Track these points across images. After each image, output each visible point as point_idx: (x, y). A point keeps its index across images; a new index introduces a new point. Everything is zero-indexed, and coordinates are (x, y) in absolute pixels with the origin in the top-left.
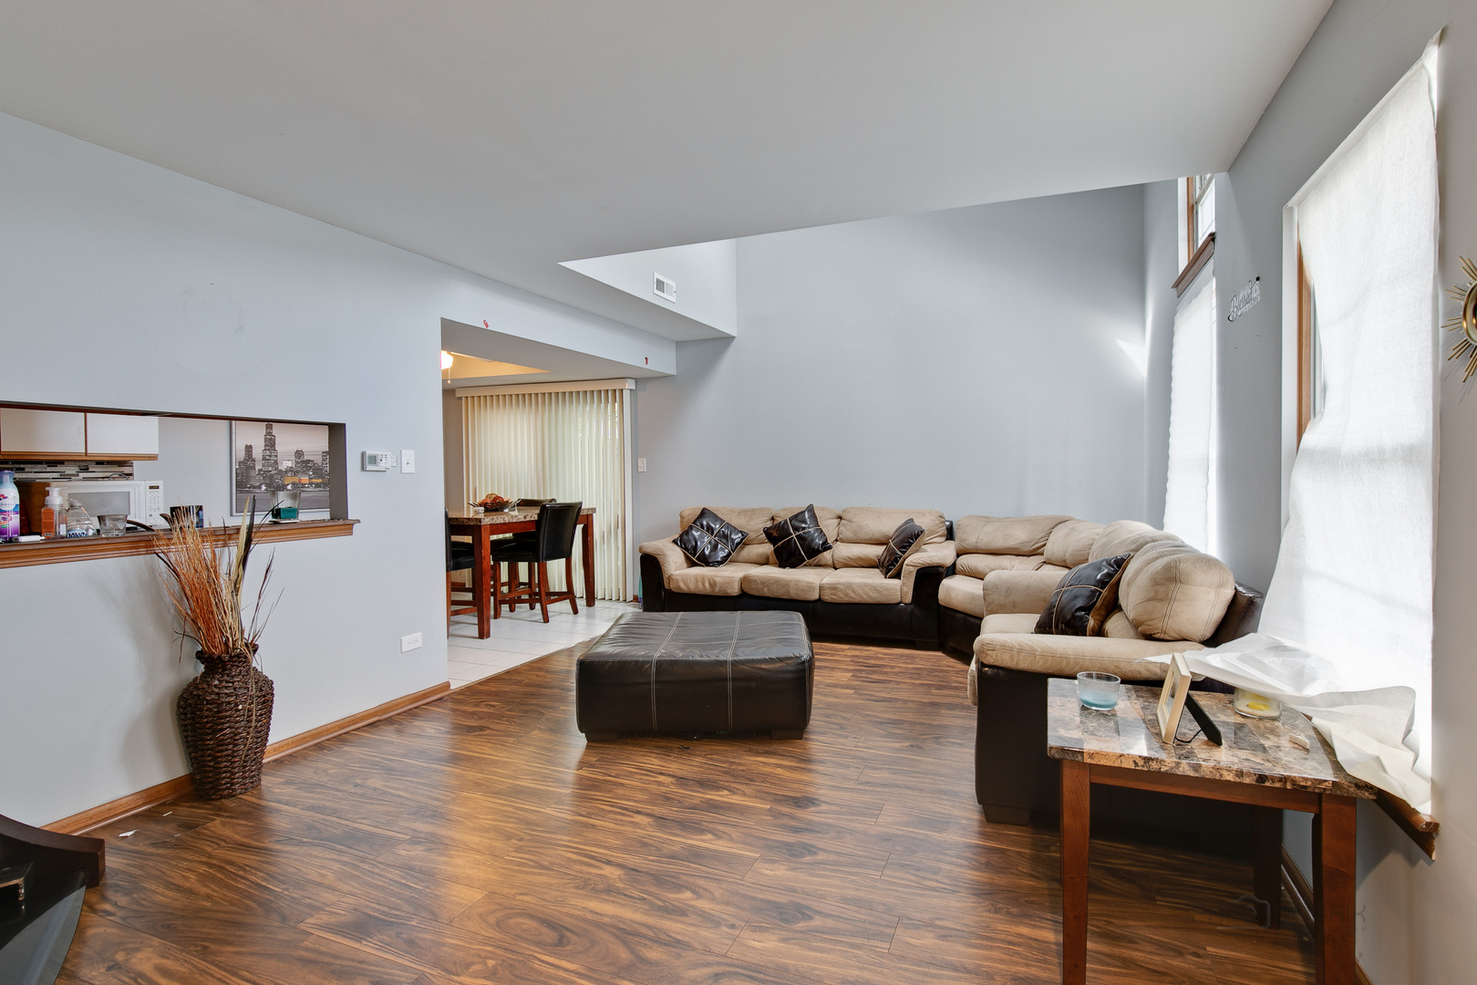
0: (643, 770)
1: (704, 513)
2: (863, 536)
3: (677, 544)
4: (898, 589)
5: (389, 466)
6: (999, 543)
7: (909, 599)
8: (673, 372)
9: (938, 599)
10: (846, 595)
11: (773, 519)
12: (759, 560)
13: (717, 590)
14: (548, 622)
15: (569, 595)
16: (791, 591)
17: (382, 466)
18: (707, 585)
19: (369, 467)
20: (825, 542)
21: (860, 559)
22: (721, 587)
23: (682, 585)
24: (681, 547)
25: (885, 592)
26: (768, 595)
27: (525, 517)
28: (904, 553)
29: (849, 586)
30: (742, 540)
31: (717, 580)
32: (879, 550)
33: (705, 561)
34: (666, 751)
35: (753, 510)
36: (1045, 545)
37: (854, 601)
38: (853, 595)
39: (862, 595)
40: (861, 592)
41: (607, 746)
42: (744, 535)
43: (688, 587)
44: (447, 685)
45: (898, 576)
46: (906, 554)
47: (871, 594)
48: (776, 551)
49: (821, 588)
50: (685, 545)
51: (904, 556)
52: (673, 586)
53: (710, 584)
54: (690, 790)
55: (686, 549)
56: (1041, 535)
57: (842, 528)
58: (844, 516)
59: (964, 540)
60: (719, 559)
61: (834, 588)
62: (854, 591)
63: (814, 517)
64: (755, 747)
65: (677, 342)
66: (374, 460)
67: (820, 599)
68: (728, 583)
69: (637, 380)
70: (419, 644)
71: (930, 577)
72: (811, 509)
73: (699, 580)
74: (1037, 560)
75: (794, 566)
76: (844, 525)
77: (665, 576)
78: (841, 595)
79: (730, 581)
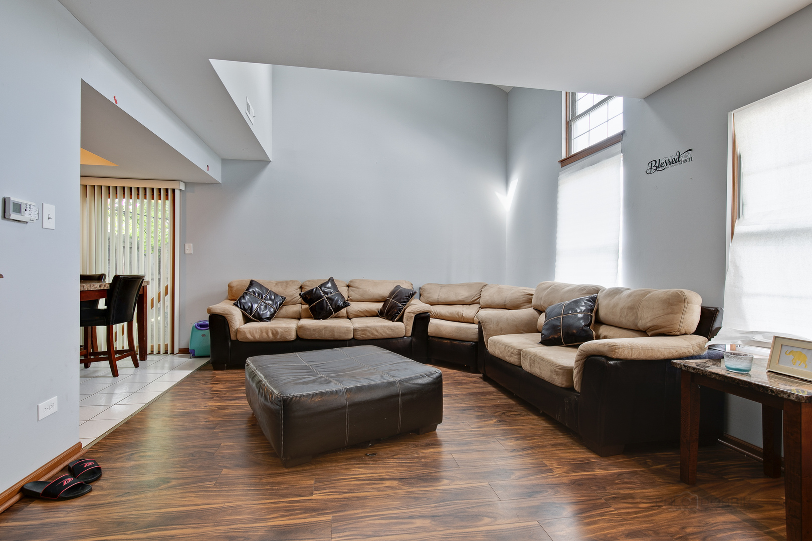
0: (364, 480)
1: (252, 283)
2: (367, 297)
3: (237, 306)
4: (402, 328)
5: (32, 217)
6: (453, 298)
7: (410, 334)
8: (220, 180)
9: (427, 332)
10: (372, 334)
11: (301, 288)
12: (296, 316)
13: (278, 337)
14: (118, 375)
15: (130, 352)
16: (336, 334)
17: (25, 216)
18: (270, 334)
19: (14, 216)
20: (345, 302)
21: (367, 311)
22: (282, 335)
23: (249, 336)
24: (241, 308)
25: (396, 331)
26: (318, 338)
27: (100, 286)
28: (404, 305)
29: (375, 328)
30: (283, 301)
31: (279, 330)
32: (380, 305)
33: (259, 318)
34: (361, 461)
35: (287, 282)
36: (480, 297)
37: (377, 337)
38: (376, 334)
39: (382, 333)
40: (381, 331)
41: (307, 468)
42: (284, 298)
43: (254, 337)
44: (80, 444)
45: (401, 320)
46: (406, 306)
47: (388, 332)
48: (311, 309)
49: (355, 330)
50: (244, 307)
51: (405, 307)
52: (240, 337)
53: (273, 333)
54: (417, 487)
55: (245, 309)
56: (476, 293)
57: (351, 293)
58: (352, 284)
59: (429, 297)
60: (268, 316)
61: (364, 330)
62: (377, 331)
63: (334, 286)
64: (417, 443)
65: (222, 159)
66: (18, 208)
67: (353, 338)
68: (287, 332)
69: (186, 184)
70: (55, 409)
71: (422, 319)
72: (331, 280)
73: (264, 331)
74: (476, 307)
75: (325, 318)
76: (352, 290)
77: (232, 330)
78: (369, 335)
79: (288, 330)
